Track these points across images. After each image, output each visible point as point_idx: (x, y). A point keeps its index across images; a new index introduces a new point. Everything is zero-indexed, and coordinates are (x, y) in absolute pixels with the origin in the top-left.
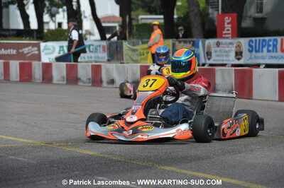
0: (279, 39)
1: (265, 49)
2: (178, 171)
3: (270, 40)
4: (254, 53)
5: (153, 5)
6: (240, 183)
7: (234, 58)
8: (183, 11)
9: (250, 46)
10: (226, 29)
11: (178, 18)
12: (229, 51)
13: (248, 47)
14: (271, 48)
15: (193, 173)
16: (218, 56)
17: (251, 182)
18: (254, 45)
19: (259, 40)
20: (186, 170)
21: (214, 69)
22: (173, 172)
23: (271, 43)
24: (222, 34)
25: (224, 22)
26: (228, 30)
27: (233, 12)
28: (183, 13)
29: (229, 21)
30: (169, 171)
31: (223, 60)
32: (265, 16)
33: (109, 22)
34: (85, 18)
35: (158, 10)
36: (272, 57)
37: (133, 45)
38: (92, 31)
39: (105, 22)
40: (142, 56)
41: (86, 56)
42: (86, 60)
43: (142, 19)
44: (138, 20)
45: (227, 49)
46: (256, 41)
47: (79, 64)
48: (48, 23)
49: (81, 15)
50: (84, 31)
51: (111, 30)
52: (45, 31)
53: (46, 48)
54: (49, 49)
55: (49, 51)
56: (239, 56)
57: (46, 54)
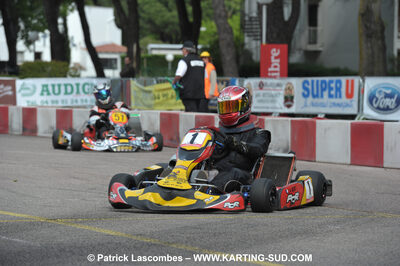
0: (343, 79)
1: (326, 93)
3: (331, 82)
4: (310, 98)
5: (167, 31)
7: (283, 105)
8: (208, 40)
9: (305, 88)
10: (273, 65)
12: (276, 95)
13: (302, 90)
14: (333, 92)
16: (261, 101)
18: (310, 87)
19: (317, 81)
21: (264, 120)
23: (333, 85)
24: (267, 72)
25: (271, 55)
26: (276, 67)
27: (281, 43)
28: (210, 43)
29: (277, 54)
31: (268, 108)
32: (320, 49)
33: (107, 52)
34: (74, 45)
35: (174, 37)
36: (334, 104)
37: (145, 85)
38: (82, 64)
39: (101, 52)
40: (157, 101)
41: (79, 98)
42: (79, 104)
43: (152, 49)
44: (147, 51)
45: (273, 92)
46: (313, 82)
47: (74, 110)
48: (22, 53)
49: (68, 42)
50: (72, 65)
51: (110, 64)
52: (19, 63)
53: (23, 87)
54: (28, 89)
55: (28, 92)
56: (289, 103)
57: (24, 95)
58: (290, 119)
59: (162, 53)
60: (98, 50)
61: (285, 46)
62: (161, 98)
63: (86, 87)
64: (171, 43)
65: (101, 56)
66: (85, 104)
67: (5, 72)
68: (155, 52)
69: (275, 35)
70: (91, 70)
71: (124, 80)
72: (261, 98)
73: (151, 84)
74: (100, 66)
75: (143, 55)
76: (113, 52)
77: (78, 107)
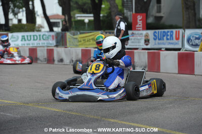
0: (174, 31)
1: (165, 38)
2: (119, 122)
3: (168, 32)
4: (157, 40)
5: (85, 7)
6: (164, 130)
7: (144, 44)
8: (106, 11)
9: (155, 35)
10: (138, 24)
11: (103, 16)
12: (140, 39)
13: (153, 36)
14: (169, 37)
15: (130, 124)
16: (133, 42)
17: (171, 130)
18: (157, 35)
19: (161, 32)
20: (125, 121)
21: (134, 52)
22: (116, 123)
23: (169, 34)
24: (136, 27)
25: (137, 19)
26: (140, 25)
27: (142, 13)
28: (107, 13)
29: (140, 19)
30: (113, 122)
31: (136, 46)
32: (163, 15)
33: (55, 19)
34: (38, 15)
35: (88, 10)
36: (170, 43)
37: (74, 35)
38: (42, 25)
39: (52, 19)
40: (80, 43)
41: (41, 42)
42: (41, 45)
43: (78, 17)
44: (75, 18)
45: (139, 38)
46: (159, 32)
47: (38, 48)
48: (11, 19)
49: (35, 14)
50: (37, 25)
51: (56, 24)
52: (10, 25)
53: (12, 37)
54: (14, 38)
55: (14, 39)
56: (147, 43)
57: (12, 41)
58: (147, 51)
59: (82, 18)
60: (50, 18)
61: (145, 14)
62: (82, 42)
63: (44, 36)
64: (87, 13)
65: (52, 21)
66: (43, 45)
67: (3, 30)
68: (79, 18)
69: (139, 9)
70: (46, 28)
71: (63, 32)
72: (133, 41)
73: (77, 34)
74: (51, 26)
75: (73, 20)
76: (58, 19)
77: (40, 47)
